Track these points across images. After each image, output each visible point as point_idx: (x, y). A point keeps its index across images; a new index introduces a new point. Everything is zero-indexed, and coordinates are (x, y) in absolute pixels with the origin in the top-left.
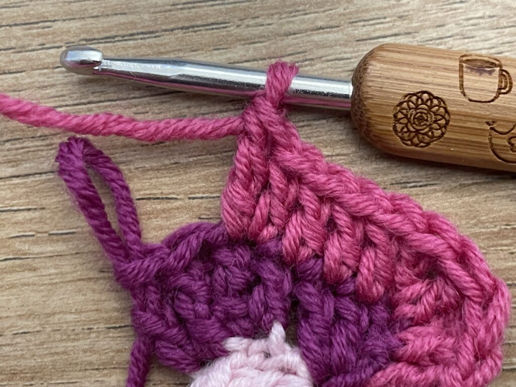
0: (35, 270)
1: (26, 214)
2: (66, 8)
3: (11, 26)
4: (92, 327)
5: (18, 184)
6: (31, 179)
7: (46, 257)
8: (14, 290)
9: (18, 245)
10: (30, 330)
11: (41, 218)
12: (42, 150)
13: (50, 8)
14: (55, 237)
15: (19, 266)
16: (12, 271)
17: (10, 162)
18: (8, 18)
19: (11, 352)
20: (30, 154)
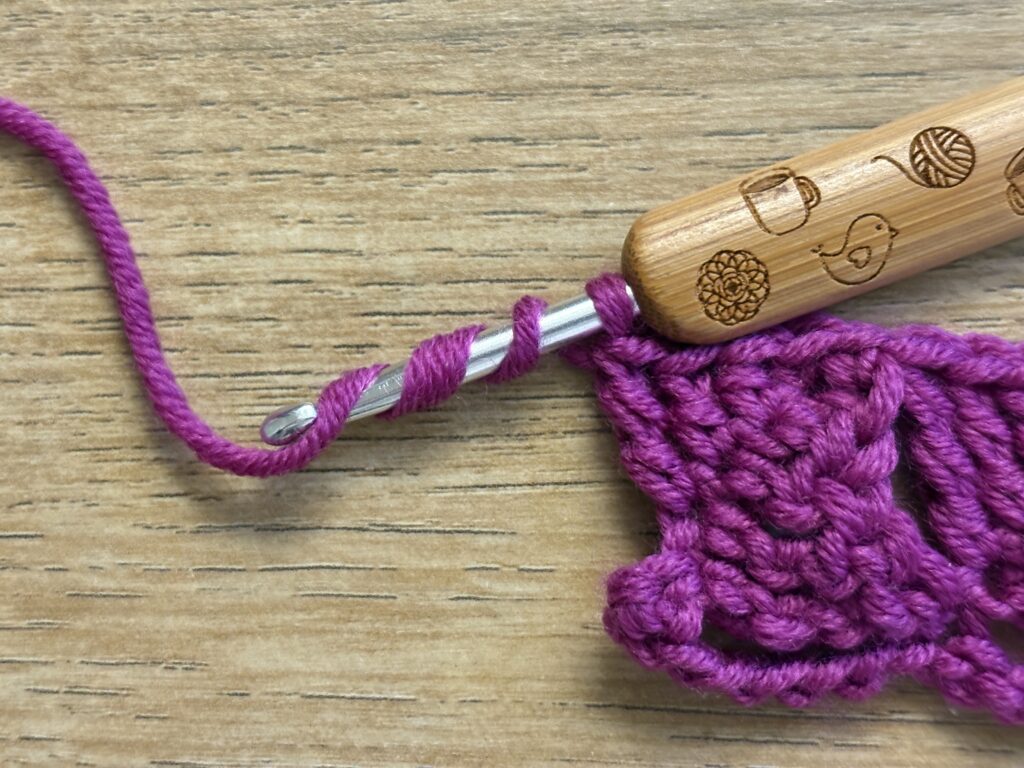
0: (495, 616)
1: (490, 539)
2: (569, 263)
3: (491, 281)
4: (566, 701)
5: (482, 496)
6: (501, 491)
7: (511, 600)
8: (466, 642)
9: (474, 579)
10: (482, 698)
11: (510, 546)
12: (519, 454)
13: (546, 262)
14: (526, 574)
15: (475, 609)
16: (466, 614)
17: (474, 466)
18: (489, 270)
19: (453, 725)
20: (502, 457)
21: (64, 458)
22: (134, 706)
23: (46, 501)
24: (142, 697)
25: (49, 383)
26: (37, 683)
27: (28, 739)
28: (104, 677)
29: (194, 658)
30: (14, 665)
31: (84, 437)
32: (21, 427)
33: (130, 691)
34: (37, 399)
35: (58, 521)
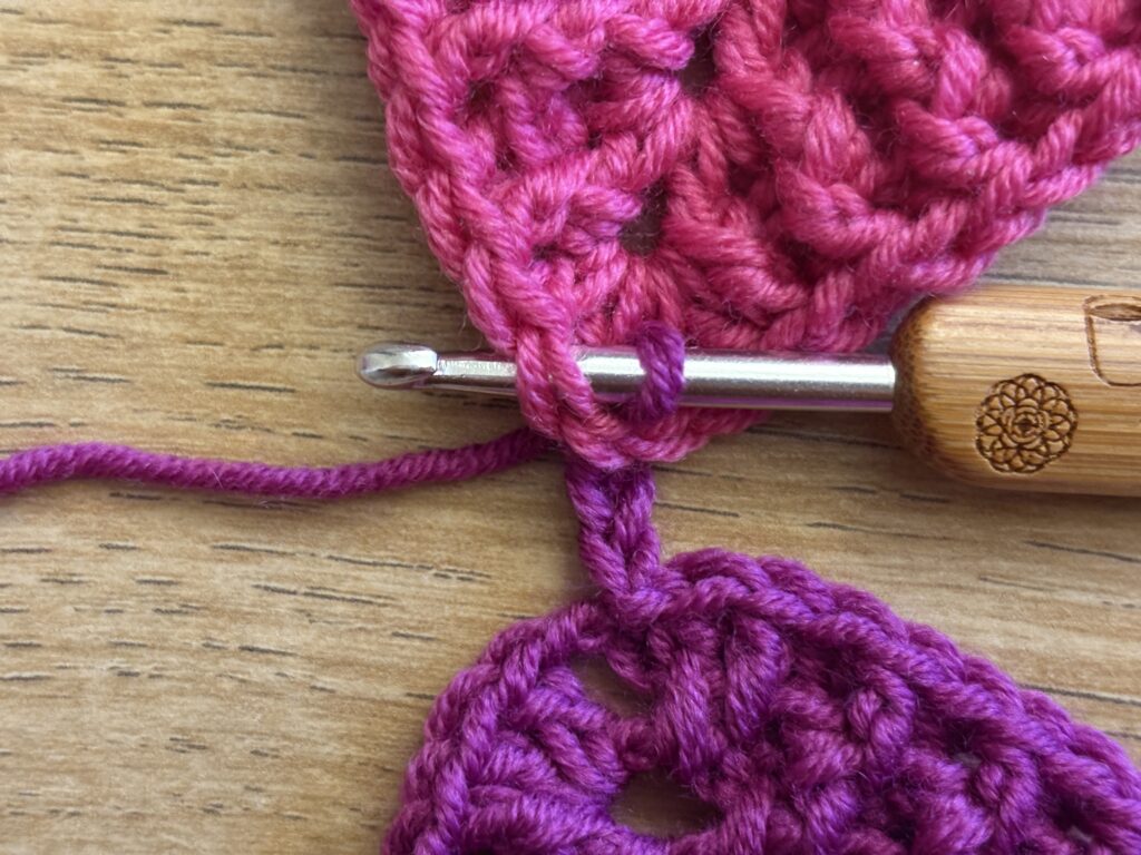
0: (866, 553)
7: (889, 535)
9: (843, 502)
16: (827, 546)
21: (328, 293)
22: (390, 620)
23: (302, 346)
24: (402, 609)
25: (317, 194)
26: (269, 579)
27: (251, 650)
28: (357, 579)
29: (474, 565)
30: (241, 553)
31: (356, 269)
32: (278, 248)
33: (389, 600)
34: (301, 214)
35: (315, 374)
